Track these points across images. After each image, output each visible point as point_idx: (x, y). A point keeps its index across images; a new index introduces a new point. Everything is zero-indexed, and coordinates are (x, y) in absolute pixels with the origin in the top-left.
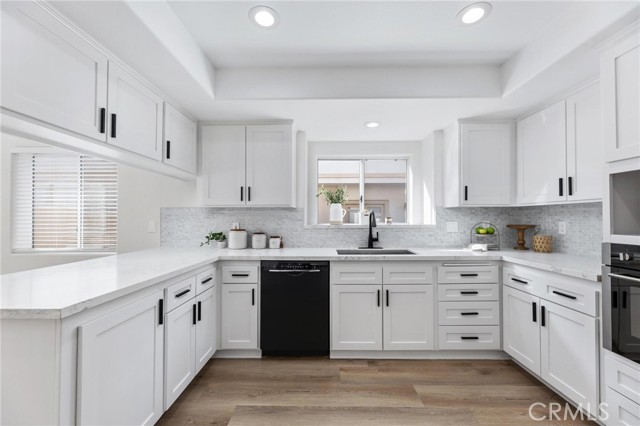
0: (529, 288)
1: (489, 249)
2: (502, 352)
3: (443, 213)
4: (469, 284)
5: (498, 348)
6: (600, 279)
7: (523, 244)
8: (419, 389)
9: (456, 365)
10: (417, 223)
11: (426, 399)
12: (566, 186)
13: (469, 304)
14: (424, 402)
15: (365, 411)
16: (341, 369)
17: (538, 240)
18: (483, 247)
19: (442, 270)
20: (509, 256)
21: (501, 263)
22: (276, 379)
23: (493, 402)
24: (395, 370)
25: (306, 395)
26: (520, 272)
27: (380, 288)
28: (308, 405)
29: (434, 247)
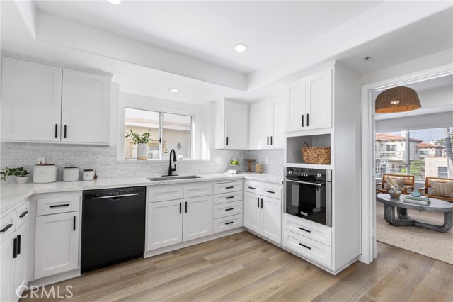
0: (256, 191)
1: (237, 173)
2: (243, 227)
3: (214, 151)
4: (229, 193)
5: (241, 225)
6: (283, 183)
7: (250, 170)
8: (207, 258)
9: (223, 240)
10: (198, 158)
11: (212, 262)
12: (270, 141)
13: (229, 204)
14: (212, 263)
15: (179, 280)
16: (155, 263)
17: (258, 167)
18: (235, 171)
19: (216, 185)
20: (247, 176)
21: (244, 179)
22: (102, 285)
23: (243, 252)
24: (191, 252)
25: (135, 286)
26: (252, 184)
27: (181, 201)
28: (138, 291)
29: (209, 173)
